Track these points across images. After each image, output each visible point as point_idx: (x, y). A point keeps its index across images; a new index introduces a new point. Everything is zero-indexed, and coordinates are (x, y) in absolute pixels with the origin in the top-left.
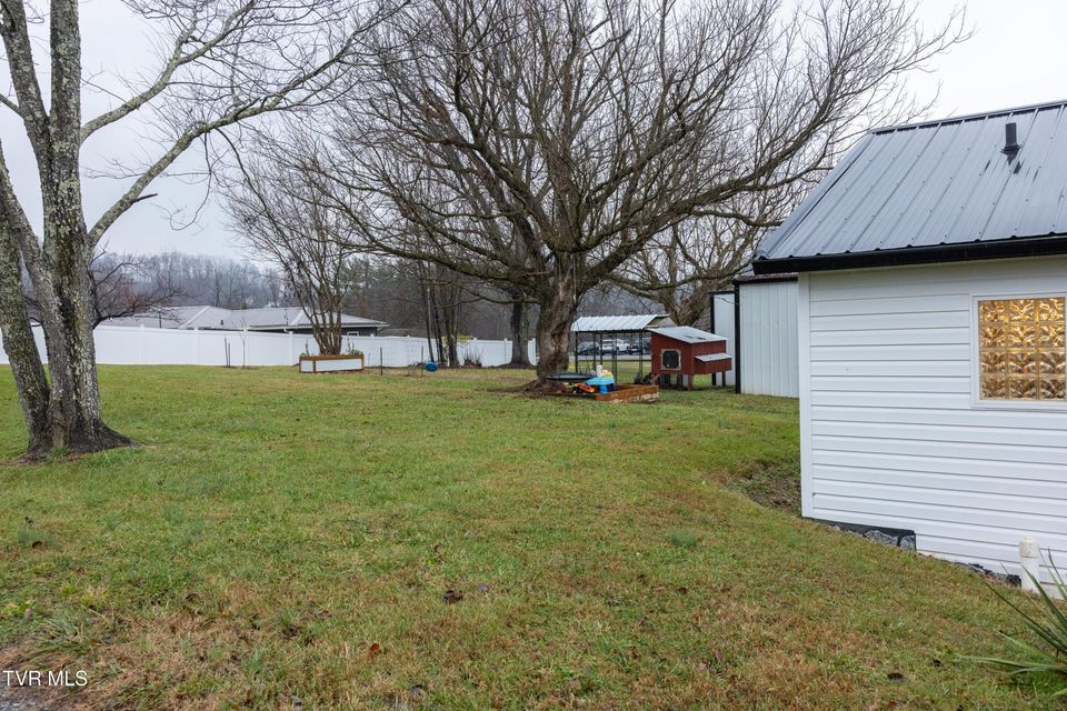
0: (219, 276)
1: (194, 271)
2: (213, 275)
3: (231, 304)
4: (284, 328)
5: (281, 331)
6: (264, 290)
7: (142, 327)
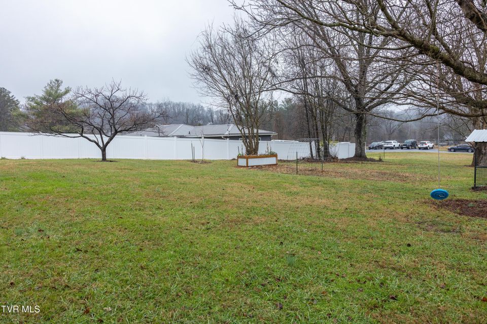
0: (188, 110)
1: (178, 109)
2: (185, 111)
3: (194, 123)
4: (222, 136)
5: (220, 138)
6: (207, 117)
7: (146, 136)
